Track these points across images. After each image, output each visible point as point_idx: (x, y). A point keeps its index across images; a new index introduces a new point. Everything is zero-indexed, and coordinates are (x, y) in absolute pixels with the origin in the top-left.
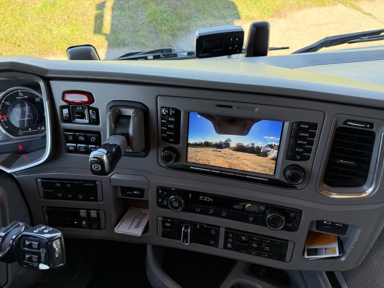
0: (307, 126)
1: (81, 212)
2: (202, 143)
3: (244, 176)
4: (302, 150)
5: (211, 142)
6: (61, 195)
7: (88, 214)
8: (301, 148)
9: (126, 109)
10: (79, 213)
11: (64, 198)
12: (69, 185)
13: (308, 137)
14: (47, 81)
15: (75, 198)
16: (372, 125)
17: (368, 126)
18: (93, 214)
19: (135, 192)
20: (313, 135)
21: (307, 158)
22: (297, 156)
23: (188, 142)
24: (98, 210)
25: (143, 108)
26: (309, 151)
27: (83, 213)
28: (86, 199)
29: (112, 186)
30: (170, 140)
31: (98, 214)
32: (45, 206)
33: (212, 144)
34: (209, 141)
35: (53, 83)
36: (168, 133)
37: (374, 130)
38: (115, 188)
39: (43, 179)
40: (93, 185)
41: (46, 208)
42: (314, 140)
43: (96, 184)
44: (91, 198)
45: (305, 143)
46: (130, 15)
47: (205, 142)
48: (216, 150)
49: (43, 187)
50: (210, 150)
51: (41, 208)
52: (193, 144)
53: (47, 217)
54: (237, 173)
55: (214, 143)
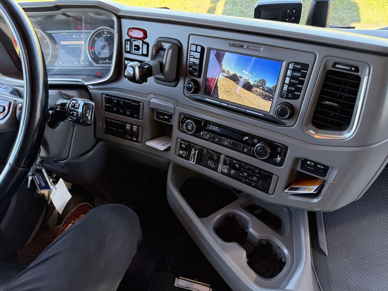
0: (299, 67)
1: (127, 126)
3: (245, 110)
4: (293, 89)
6: (115, 110)
7: (132, 128)
8: (293, 87)
9: (166, 44)
10: (126, 126)
11: (117, 112)
12: (122, 102)
13: (300, 77)
14: (119, 19)
15: (124, 114)
16: (357, 69)
17: (353, 69)
18: (135, 128)
19: (165, 117)
20: (304, 75)
21: (296, 97)
22: (289, 94)
23: (207, 77)
24: (138, 126)
25: (178, 44)
26: (300, 90)
27: (128, 127)
28: (131, 116)
29: (150, 108)
30: (195, 74)
31: (138, 129)
32: (105, 117)
35: (123, 21)
36: (193, 67)
37: (359, 74)
38: (153, 110)
39: (107, 95)
40: (138, 104)
41: (105, 118)
42: (305, 80)
43: (139, 104)
44: (135, 115)
45: (297, 82)
46: (241, 10)
49: (106, 102)
51: (102, 118)
53: (105, 126)
54: (240, 107)
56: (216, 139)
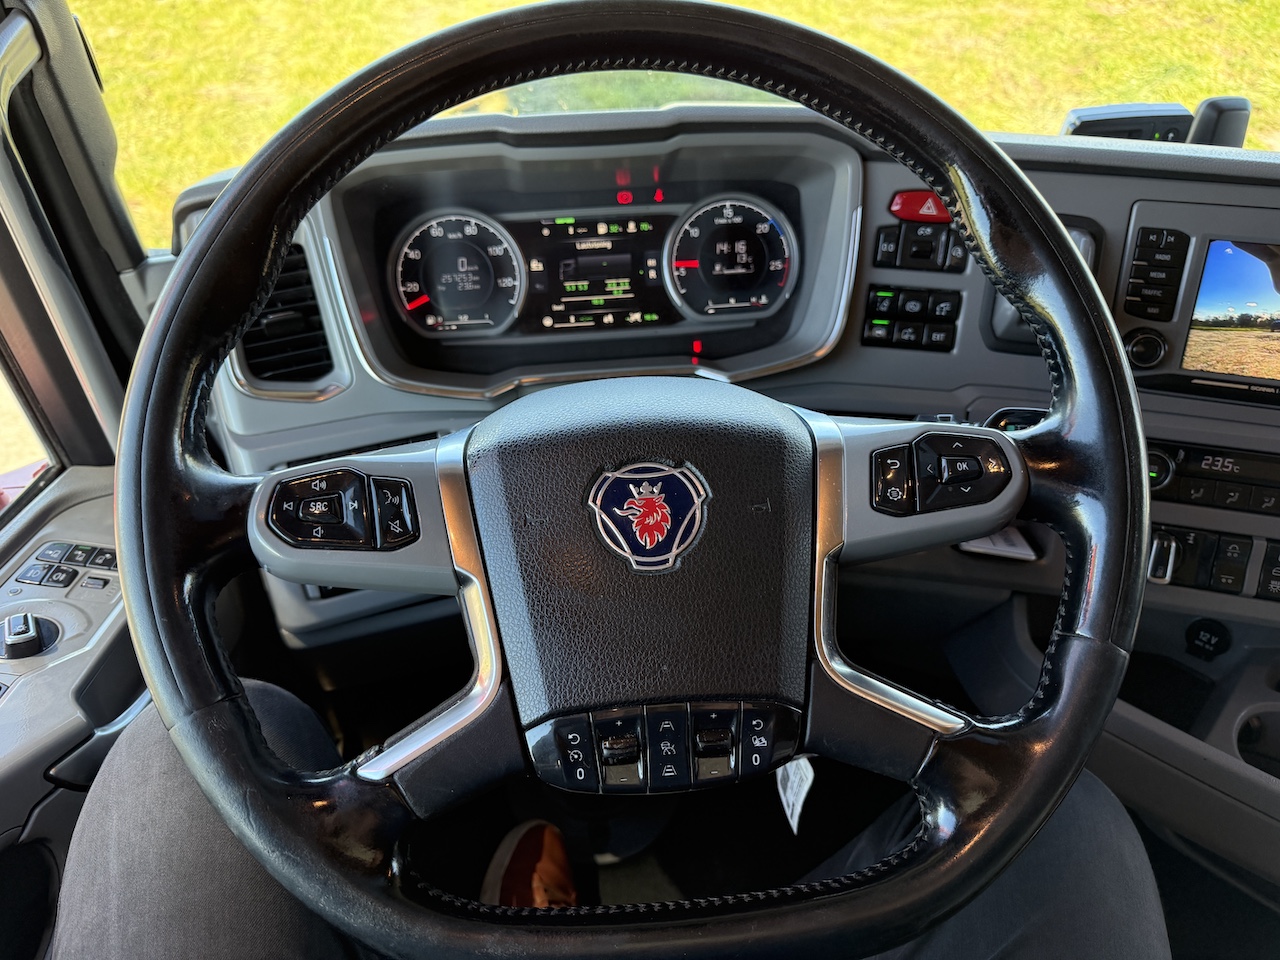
2: (1232, 318)
5: (1257, 314)
23: (1195, 317)
25: (1094, 230)
30: (1151, 310)
33: (1259, 320)
34: (1253, 313)
36: (1146, 292)
47: (1242, 315)
48: (1268, 337)
50: (1250, 337)
52: (1207, 321)
55: (1266, 316)
56: (1232, 494)
